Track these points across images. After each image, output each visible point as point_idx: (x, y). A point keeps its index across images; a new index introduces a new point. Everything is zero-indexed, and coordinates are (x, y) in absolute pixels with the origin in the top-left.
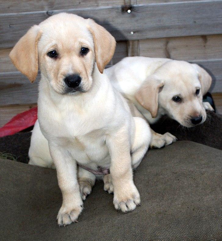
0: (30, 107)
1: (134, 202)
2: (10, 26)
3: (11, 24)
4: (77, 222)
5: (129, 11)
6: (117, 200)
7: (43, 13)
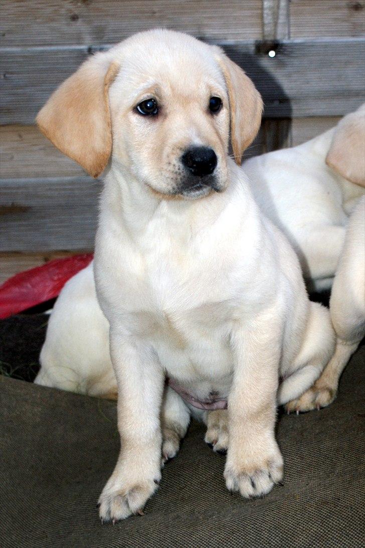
0: (46, 260)
1: (270, 476)
2: (4, 75)
3: (8, 73)
4: (142, 514)
5: (272, 54)
6: (234, 468)
7: (81, 51)
